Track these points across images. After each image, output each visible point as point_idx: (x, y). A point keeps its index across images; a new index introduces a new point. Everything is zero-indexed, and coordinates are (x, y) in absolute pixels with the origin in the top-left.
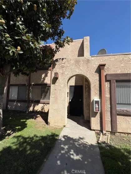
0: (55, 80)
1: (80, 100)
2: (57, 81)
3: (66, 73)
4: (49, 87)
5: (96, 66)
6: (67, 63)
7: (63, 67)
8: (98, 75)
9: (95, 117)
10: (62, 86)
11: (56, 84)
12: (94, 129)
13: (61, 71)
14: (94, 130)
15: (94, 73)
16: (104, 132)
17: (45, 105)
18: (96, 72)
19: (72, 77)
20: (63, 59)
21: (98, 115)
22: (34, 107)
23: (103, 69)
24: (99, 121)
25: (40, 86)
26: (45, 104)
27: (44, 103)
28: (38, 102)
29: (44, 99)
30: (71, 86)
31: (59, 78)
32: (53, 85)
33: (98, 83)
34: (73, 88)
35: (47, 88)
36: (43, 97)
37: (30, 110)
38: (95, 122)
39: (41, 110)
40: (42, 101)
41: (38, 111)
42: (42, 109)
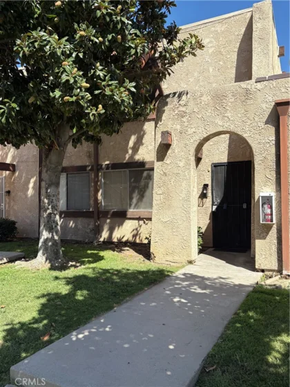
0: (163, 149)
1: (245, 206)
2: (170, 151)
3: (190, 131)
4: (151, 172)
5: (268, 108)
6: (191, 104)
7: (182, 114)
8: (272, 130)
9: (265, 239)
10: (181, 164)
11: (167, 160)
12: (263, 267)
13: (178, 127)
14: (263, 271)
15: (262, 125)
16: (285, 272)
17: (141, 222)
18: (267, 123)
20: (180, 96)
21: (274, 231)
22: (111, 230)
23: (285, 113)
24: (274, 248)
25: (127, 170)
26: (142, 219)
27: (139, 219)
28: (121, 216)
29: (137, 206)
30: (216, 166)
31: (174, 144)
32: (160, 163)
33: (273, 150)
34: (223, 171)
35: (145, 174)
36: (134, 201)
37: (102, 240)
38: (264, 250)
39: (131, 239)
40: (131, 211)
41: (124, 240)
42: (135, 236)
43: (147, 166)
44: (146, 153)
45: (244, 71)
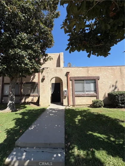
1: (59, 92)
2: (44, 80)
3: (49, 76)
4: (37, 85)
5: (65, 73)
6: (50, 70)
7: (48, 73)
8: (66, 77)
9: (65, 99)
10: (47, 83)
11: (44, 82)
12: (65, 105)
13: (47, 75)
14: (65, 106)
15: (64, 76)
16: (69, 106)
17: (34, 97)
18: (65, 76)
19: (53, 78)
20: (47, 68)
21: (67, 97)
22: (25, 99)
23: (69, 74)
24: (67, 101)
25: (30, 84)
26: (34, 96)
27: (33, 96)
28: (29, 96)
29: (33, 93)
30: (52, 84)
31: (46, 79)
32: (42, 83)
33: (66, 81)
34: (54, 85)
35: (35, 85)
36: (32, 92)
37: (22, 102)
38: (65, 102)
39: (31, 101)
40: (31, 94)
41: (29, 102)
42: (32, 100)
43: (36, 83)
44: (36, 80)
45: (58, 65)
